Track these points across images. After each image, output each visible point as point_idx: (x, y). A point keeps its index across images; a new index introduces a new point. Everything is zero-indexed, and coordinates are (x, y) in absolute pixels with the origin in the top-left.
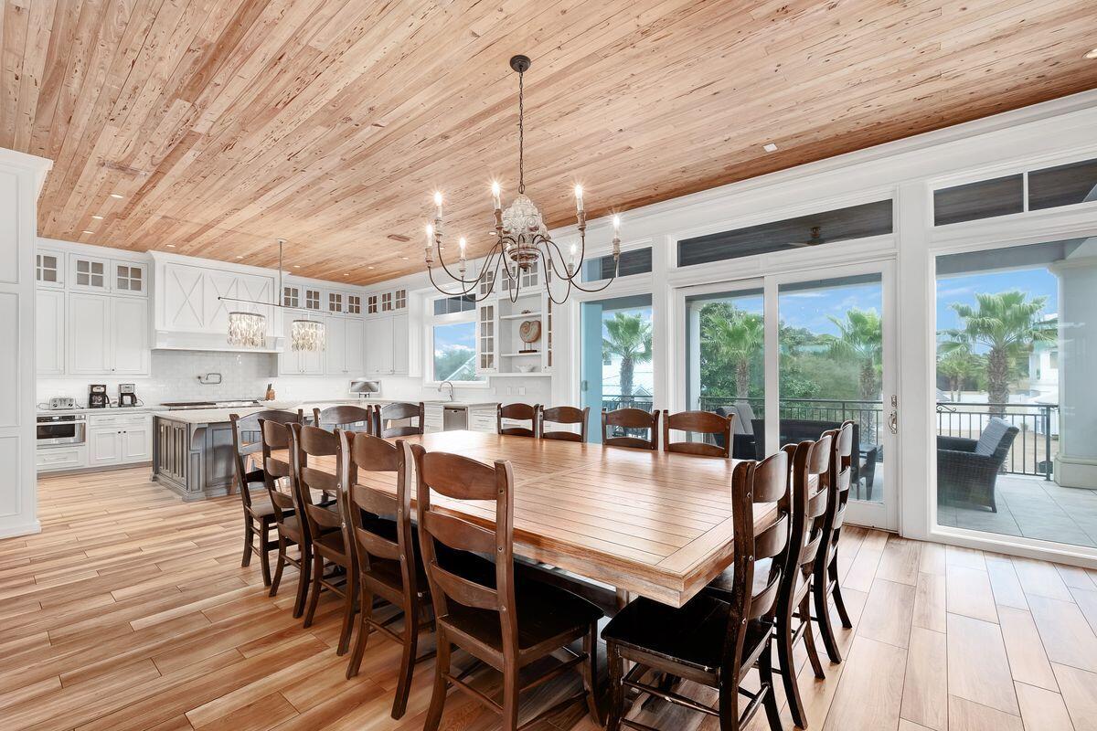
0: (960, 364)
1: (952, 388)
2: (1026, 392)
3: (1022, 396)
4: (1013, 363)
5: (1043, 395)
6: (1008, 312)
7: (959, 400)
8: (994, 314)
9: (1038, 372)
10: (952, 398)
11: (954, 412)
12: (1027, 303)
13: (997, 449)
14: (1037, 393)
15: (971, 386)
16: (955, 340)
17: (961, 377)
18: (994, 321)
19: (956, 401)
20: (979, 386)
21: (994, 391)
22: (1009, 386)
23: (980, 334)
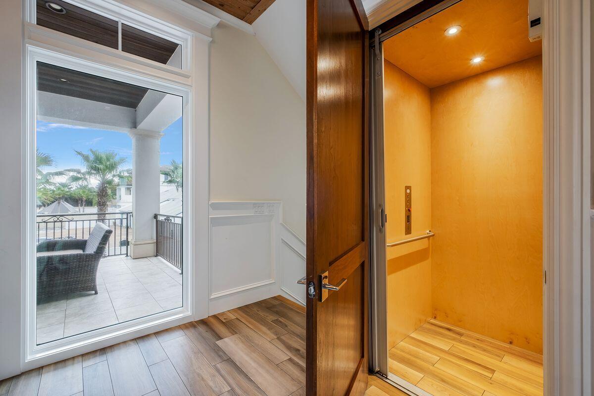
0: (84, 192)
1: (79, 205)
2: (115, 206)
3: (114, 208)
4: (109, 191)
5: (122, 207)
6: (108, 163)
7: (83, 212)
8: (101, 162)
9: (120, 196)
10: (79, 210)
11: (71, 221)
12: (117, 159)
13: (98, 247)
14: (120, 206)
15: (89, 203)
16: (79, 176)
17: (84, 199)
18: (101, 166)
19: (82, 213)
20: (93, 203)
21: (100, 206)
22: (108, 203)
23: (93, 173)
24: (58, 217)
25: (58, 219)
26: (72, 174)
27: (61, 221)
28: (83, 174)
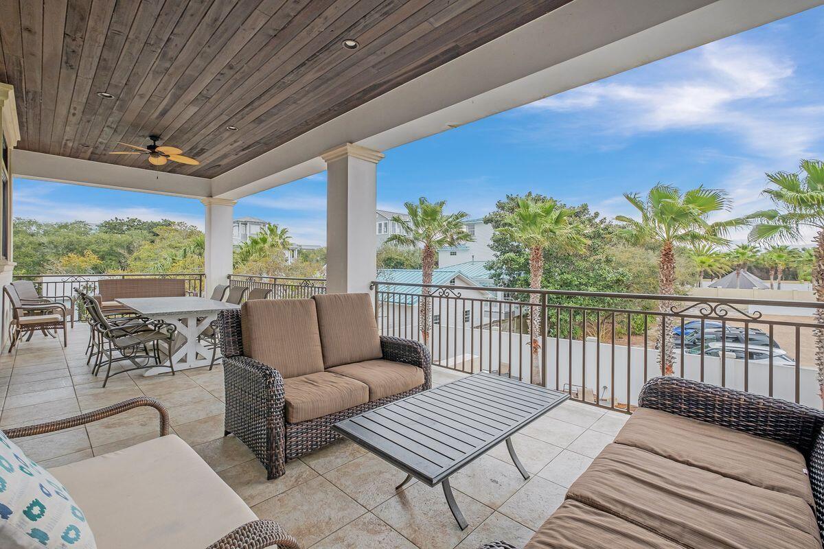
1: (772, 277)
10: (772, 286)
15: (789, 275)
17: (781, 267)
23: (807, 215)
24: (714, 305)
25: (713, 310)
26: (758, 221)
27: (721, 318)
28: (784, 218)
